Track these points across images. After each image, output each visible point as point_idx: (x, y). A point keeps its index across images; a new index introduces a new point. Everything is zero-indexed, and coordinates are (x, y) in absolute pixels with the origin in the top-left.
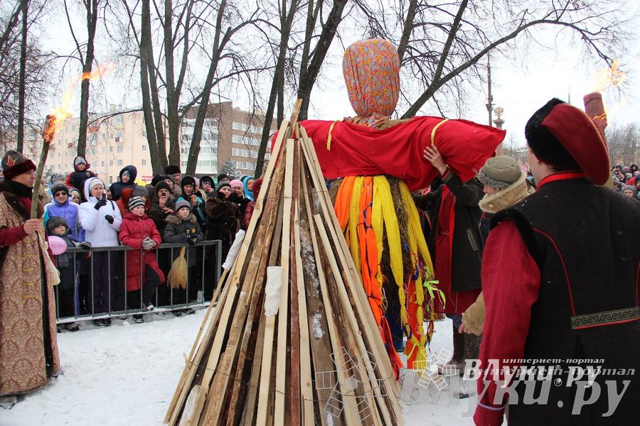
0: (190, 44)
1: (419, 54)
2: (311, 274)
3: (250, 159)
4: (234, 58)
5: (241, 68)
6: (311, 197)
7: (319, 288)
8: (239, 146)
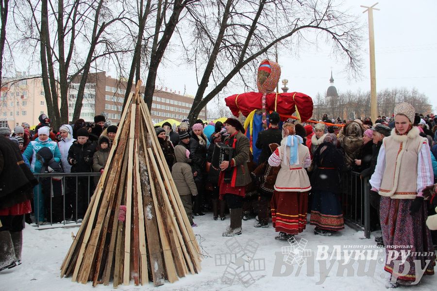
0: (76, 32)
1: (230, 45)
2: (146, 182)
3: (117, 112)
4: (106, 43)
5: (111, 50)
6: (146, 138)
7: (150, 190)
8: (111, 103)
